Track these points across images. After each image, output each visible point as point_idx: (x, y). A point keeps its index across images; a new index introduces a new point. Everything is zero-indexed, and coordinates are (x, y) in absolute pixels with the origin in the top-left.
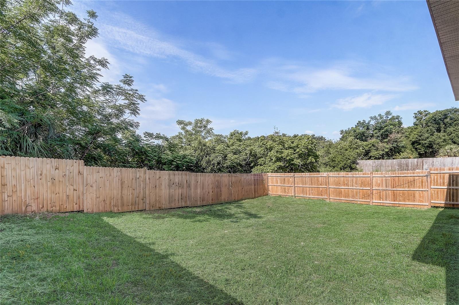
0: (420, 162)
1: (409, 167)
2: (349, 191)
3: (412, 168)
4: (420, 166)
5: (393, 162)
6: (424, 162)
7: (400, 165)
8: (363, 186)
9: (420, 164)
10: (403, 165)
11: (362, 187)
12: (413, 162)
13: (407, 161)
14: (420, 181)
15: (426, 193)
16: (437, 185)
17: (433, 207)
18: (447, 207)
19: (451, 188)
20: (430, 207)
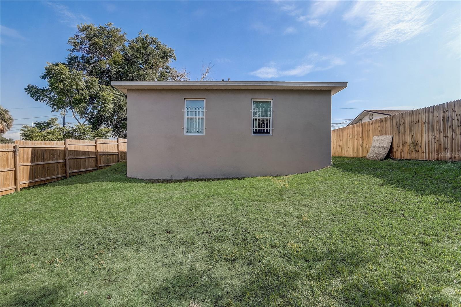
14: (5, 159)
15: (12, 174)
16: (23, 162)
17: (21, 189)
18: (32, 185)
19: (34, 164)
20: (19, 189)
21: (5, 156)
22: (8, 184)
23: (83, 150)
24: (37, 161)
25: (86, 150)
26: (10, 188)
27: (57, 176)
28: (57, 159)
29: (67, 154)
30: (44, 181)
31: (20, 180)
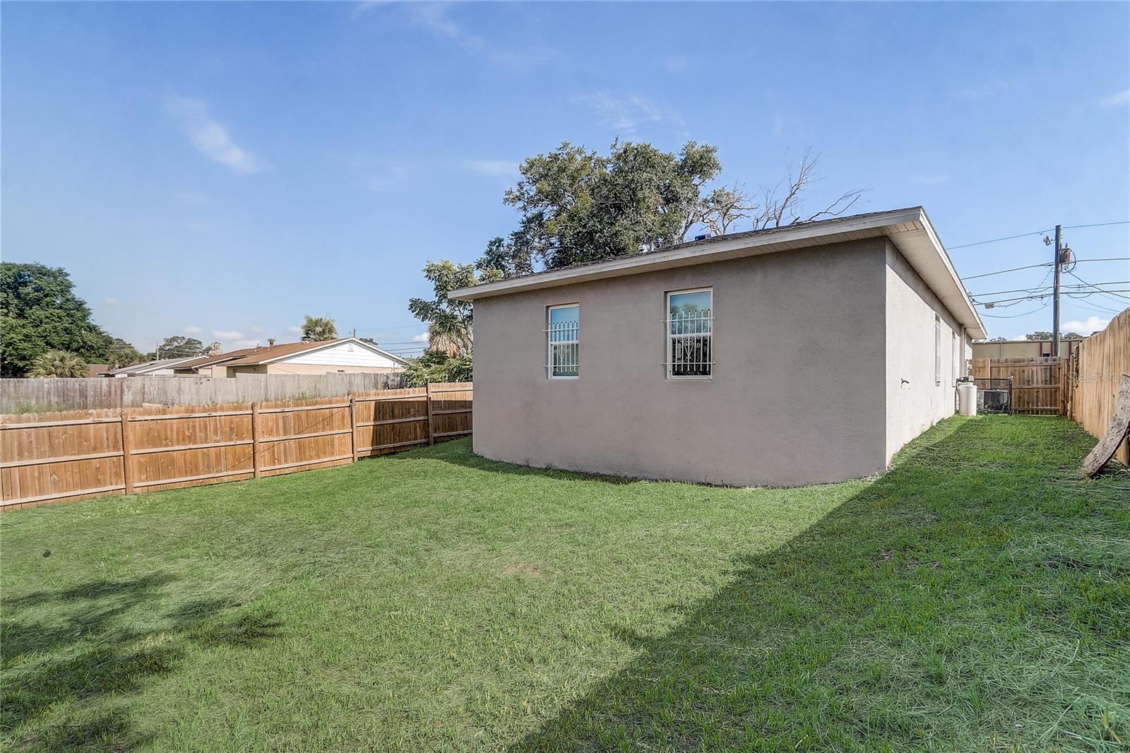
0: (115, 386)
1: (88, 399)
2: (196, 456)
3: (95, 400)
4: (115, 395)
5: (43, 385)
6: (124, 387)
7: (63, 394)
8: (233, 437)
9: (115, 391)
10: (72, 394)
11: (232, 440)
12: (98, 386)
13: (82, 383)
14: (340, 417)
15: (348, 437)
16: (362, 421)
17: (360, 459)
18: (375, 455)
19: (378, 423)
20: (356, 459)
21: (340, 413)
22: (344, 451)
23: (461, 400)
24: (383, 420)
25: (467, 400)
26: (346, 457)
27: (416, 442)
28: (414, 416)
29: (430, 407)
30: (394, 448)
31: (357, 447)
